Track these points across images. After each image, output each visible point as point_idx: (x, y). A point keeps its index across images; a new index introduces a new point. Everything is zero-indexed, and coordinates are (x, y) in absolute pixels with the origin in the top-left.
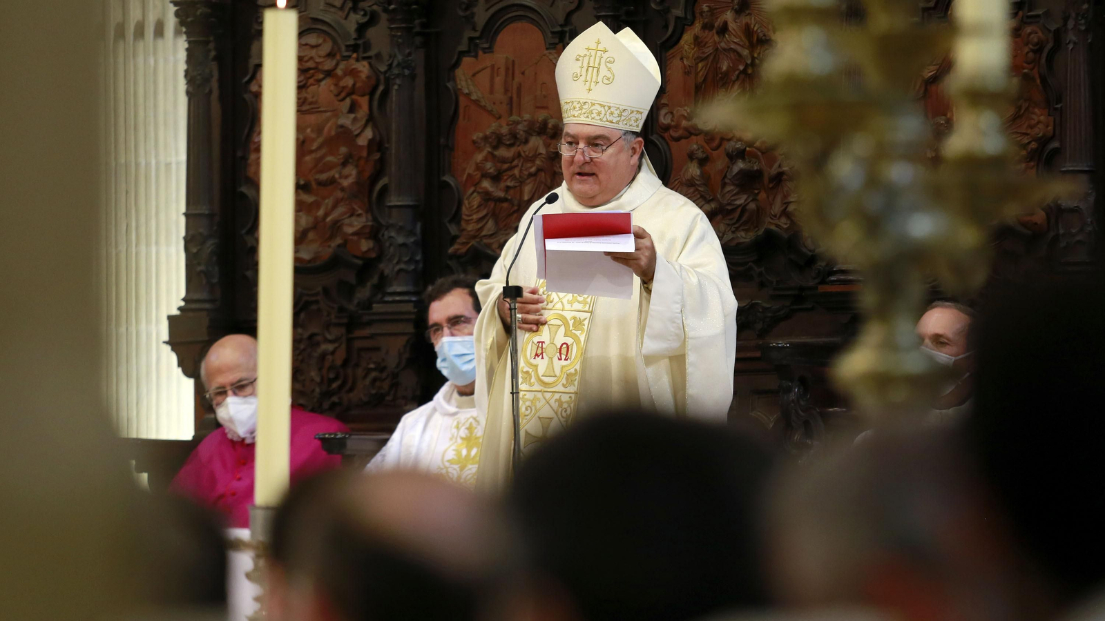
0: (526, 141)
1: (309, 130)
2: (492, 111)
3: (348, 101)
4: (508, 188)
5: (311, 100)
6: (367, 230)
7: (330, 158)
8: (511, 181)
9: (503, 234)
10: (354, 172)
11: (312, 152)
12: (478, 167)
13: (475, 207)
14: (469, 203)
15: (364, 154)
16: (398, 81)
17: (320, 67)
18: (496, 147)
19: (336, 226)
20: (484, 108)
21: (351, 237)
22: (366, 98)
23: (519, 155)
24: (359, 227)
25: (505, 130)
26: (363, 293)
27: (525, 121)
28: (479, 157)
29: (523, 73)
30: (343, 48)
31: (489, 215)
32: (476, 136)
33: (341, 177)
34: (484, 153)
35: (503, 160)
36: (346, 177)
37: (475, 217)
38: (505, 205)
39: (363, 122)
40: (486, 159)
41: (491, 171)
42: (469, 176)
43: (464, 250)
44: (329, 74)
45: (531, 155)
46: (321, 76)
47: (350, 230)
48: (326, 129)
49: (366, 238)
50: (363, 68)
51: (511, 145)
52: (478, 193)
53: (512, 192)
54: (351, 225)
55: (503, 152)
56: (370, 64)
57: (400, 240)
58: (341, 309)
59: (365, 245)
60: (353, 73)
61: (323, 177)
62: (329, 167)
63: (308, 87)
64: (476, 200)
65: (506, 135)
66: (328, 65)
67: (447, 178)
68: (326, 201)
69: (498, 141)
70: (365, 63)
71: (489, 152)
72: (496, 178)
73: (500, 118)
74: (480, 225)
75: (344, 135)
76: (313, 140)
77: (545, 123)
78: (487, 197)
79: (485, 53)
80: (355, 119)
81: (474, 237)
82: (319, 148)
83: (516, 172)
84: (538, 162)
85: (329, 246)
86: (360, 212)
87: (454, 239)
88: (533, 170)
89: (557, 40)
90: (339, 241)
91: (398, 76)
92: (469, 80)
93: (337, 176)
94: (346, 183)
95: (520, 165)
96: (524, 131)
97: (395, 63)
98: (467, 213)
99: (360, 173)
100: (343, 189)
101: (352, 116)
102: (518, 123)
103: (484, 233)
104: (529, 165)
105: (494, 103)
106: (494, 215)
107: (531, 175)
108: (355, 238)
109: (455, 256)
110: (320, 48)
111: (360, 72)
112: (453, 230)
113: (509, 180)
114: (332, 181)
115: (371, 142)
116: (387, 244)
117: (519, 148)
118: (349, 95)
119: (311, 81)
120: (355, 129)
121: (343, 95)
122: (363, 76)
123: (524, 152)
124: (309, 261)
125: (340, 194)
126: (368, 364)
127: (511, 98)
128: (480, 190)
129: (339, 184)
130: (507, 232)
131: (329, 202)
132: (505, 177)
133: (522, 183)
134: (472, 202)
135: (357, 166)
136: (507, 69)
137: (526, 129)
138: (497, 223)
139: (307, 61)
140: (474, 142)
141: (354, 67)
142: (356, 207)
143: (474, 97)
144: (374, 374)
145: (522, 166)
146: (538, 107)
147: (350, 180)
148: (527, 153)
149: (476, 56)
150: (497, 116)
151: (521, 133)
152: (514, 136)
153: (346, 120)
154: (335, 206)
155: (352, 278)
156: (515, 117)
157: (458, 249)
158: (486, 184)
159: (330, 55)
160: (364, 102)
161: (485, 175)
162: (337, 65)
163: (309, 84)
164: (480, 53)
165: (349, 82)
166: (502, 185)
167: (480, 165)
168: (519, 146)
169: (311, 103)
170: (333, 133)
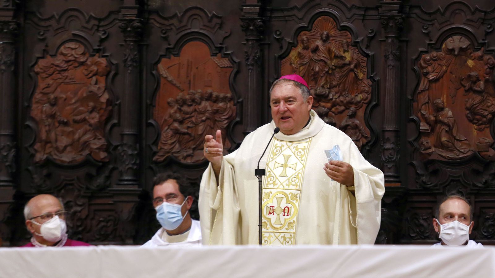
0: (200, 104)
1: (69, 93)
2: (179, 87)
3: (94, 78)
4: (188, 127)
5: (71, 77)
6: (105, 147)
7: (81, 108)
8: (190, 124)
9: (184, 152)
10: (98, 116)
11: (71, 104)
12: (171, 116)
13: (169, 137)
14: (166, 135)
15: (104, 106)
16: (130, 68)
17: (77, 60)
18: (182, 106)
19: (86, 144)
20: (174, 85)
21: (95, 150)
22: (104, 77)
23: (195, 110)
24: (100, 145)
25: (187, 97)
26: (100, 180)
27: (199, 93)
28: (172, 111)
29: (197, 68)
30: (91, 50)
31: (177, 142)
32: (170, 100)
33: (89, 118)
34: (175, 108)
35: (187, 113)
36: (93, 118)
37: (170, 142)
38: (186, 136)
39: (103, 89)
40: (176, 112)
41: (180, 118)
42: (165, 120)
43: (162, 159)
44: (82, 64)
45: (203, 111)
46: (77, 65)
47: (95, 147)
48: (80, 93)
49: (104, 151)
50: (103, 61)
51: (191, 105)
52: (171, 129)
53: (190, 129)
54: (95, 144)
55: (185, 108)
56: (106, 59)
57: (130, 152)
58: (88, 188)
59: (103, 155)
60: (97, 64)
61: (78, 118)
62: (81, 113)
63: (69, 70)
64: (170, 133)
65: (188, 100)
66: (82, 60)
67: (151, 121)
68: (79, 131)
69: (184, 102)
70: (104, 59)
71: (178, 108)
72: (181, 122)
73: (183, 91)
74: (172, 147)
75: (93, 96)
76: (71, 99)
77: (211, 95)
78: (176, 132)
79: (175, 56)
80: (99, 88)
81: (168, 152)
82: (75, 103)
83: (193, 119)
84: (207, 115)
85: (81, 155)
86: (100, 137)
87: (155, 153)
88: (204, 118)
89: (217, 52)
90: (87, 152)
91: (131, 66)
92: (166, 70)
93: (87, 117)
94: (92, 122)
95: (195, 116)
96: (199, 98)
97: (129, 59)
98: (165, 139)
99: (101, 116)
100: (91, 125)
101: (98, 86)
102: (195, 94)
103: (174, 150)
104: (201, 116)
105: (180, 83)
106: (180, 142)
107: (203, 121)
108: (97, 151)
109: (156, 163)
110: (77, 50)
111: (102, 63)
112: (154, 148)
113: (190, 123)
114: (84, 120)
115: (108, 100)
116: (122, 154)
117: (196, 107)
118: (94, 75)
119: (70, 67)
120: (100, 93)
121: (91, 75)
122: (104, 65)
123: (199, 109)
124: (69, 162)
125: (88, 127)
126: (100, 218)
127: (190, 81)
128: (172, 128)
129: (89, 122)
130: (186, 151)
131: (81, 131)
132: (187, 122)
133: (197, 125)
134: (166, 134)
135: (98, 113)
136: (188, 65)
137: (200, 97)
138: (180, 145)
139: (70, 56)
140: (168, 103)
141: (97, 60)
142: (98, 134)
143: (170, 79)
144: (103, 224)
145: (197, 116)
146: (206, 86)
147: (96, 120)
148: (201, 110)
149: (169, 58)
150: (182, 90)
151: (198, 99)
152: (193, 100)
153: (94, 89)
154: (85, 133)
155: (93, 172)
156: (192, 91)
157: (158, 159)
158: (176, 125)
159: (83, 54)
160: (102, 80)
161: (175, 120)
162: (87, 59)
163: (69, 69)
164: (172, 57)
165: (95, 68)
166: (185, 126)
167: (172, 115)
168: (195, 106)
169: (71, 79)
170: (85, 95)
